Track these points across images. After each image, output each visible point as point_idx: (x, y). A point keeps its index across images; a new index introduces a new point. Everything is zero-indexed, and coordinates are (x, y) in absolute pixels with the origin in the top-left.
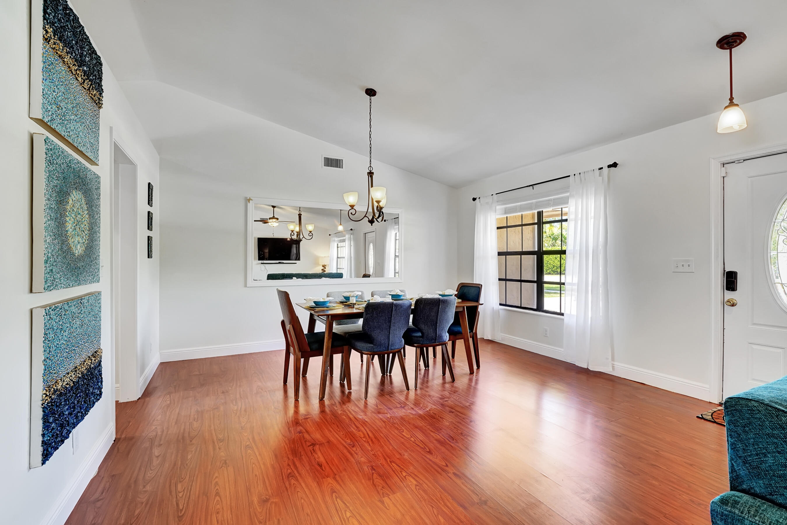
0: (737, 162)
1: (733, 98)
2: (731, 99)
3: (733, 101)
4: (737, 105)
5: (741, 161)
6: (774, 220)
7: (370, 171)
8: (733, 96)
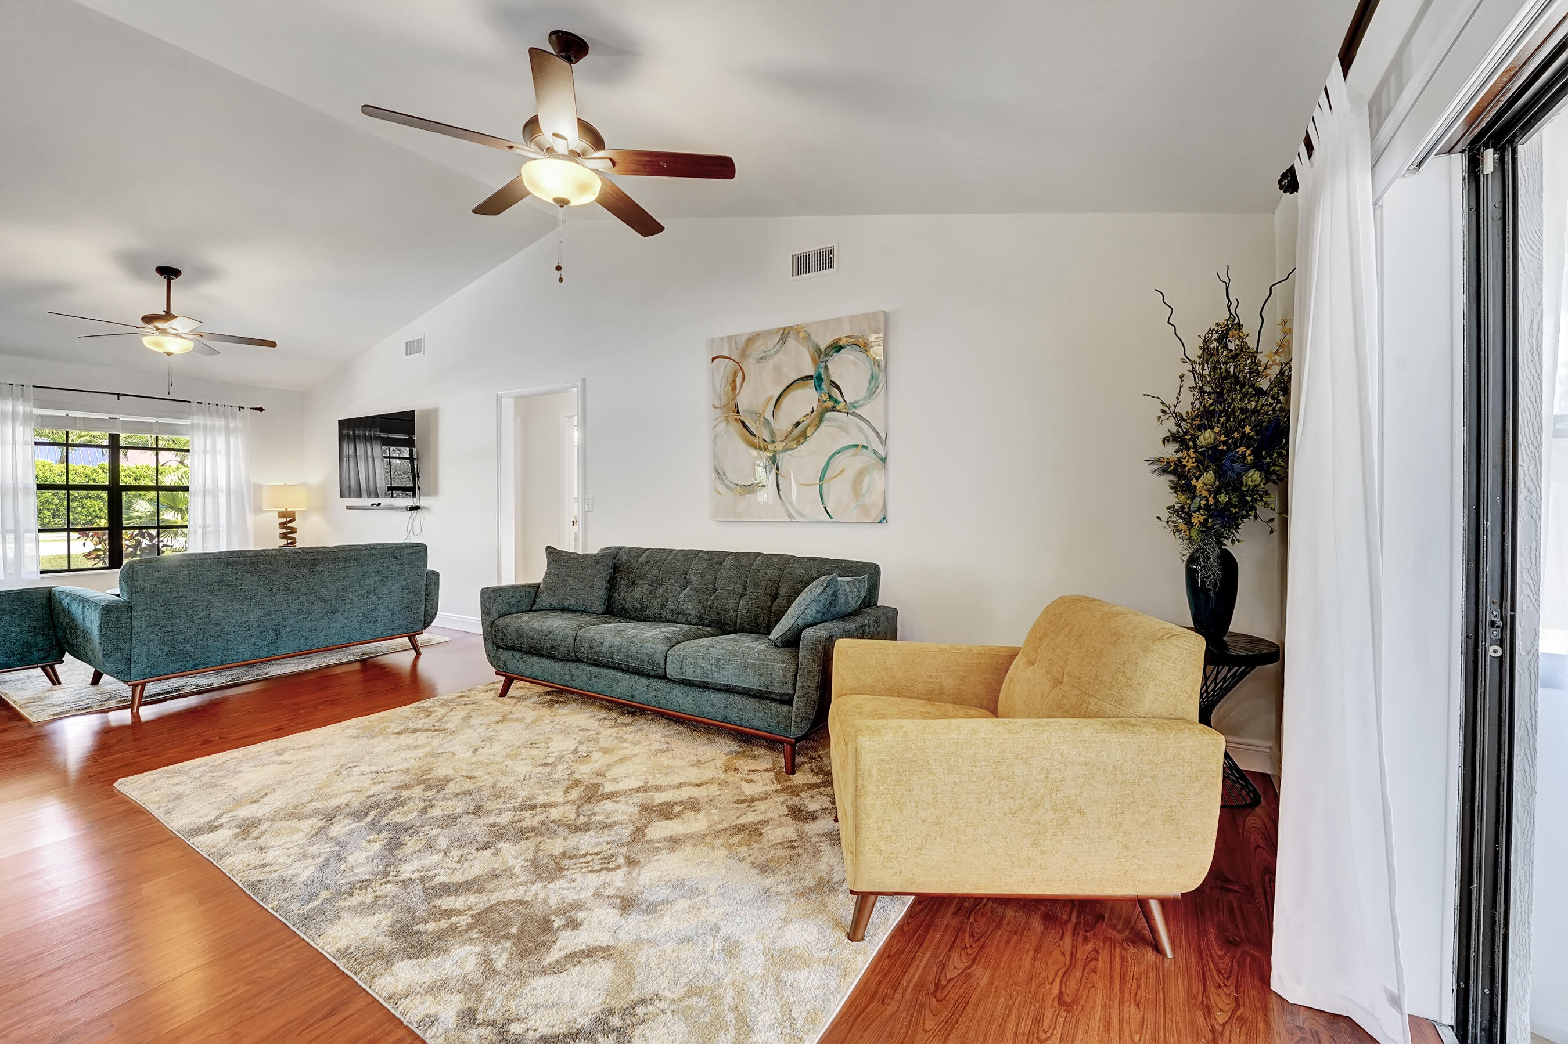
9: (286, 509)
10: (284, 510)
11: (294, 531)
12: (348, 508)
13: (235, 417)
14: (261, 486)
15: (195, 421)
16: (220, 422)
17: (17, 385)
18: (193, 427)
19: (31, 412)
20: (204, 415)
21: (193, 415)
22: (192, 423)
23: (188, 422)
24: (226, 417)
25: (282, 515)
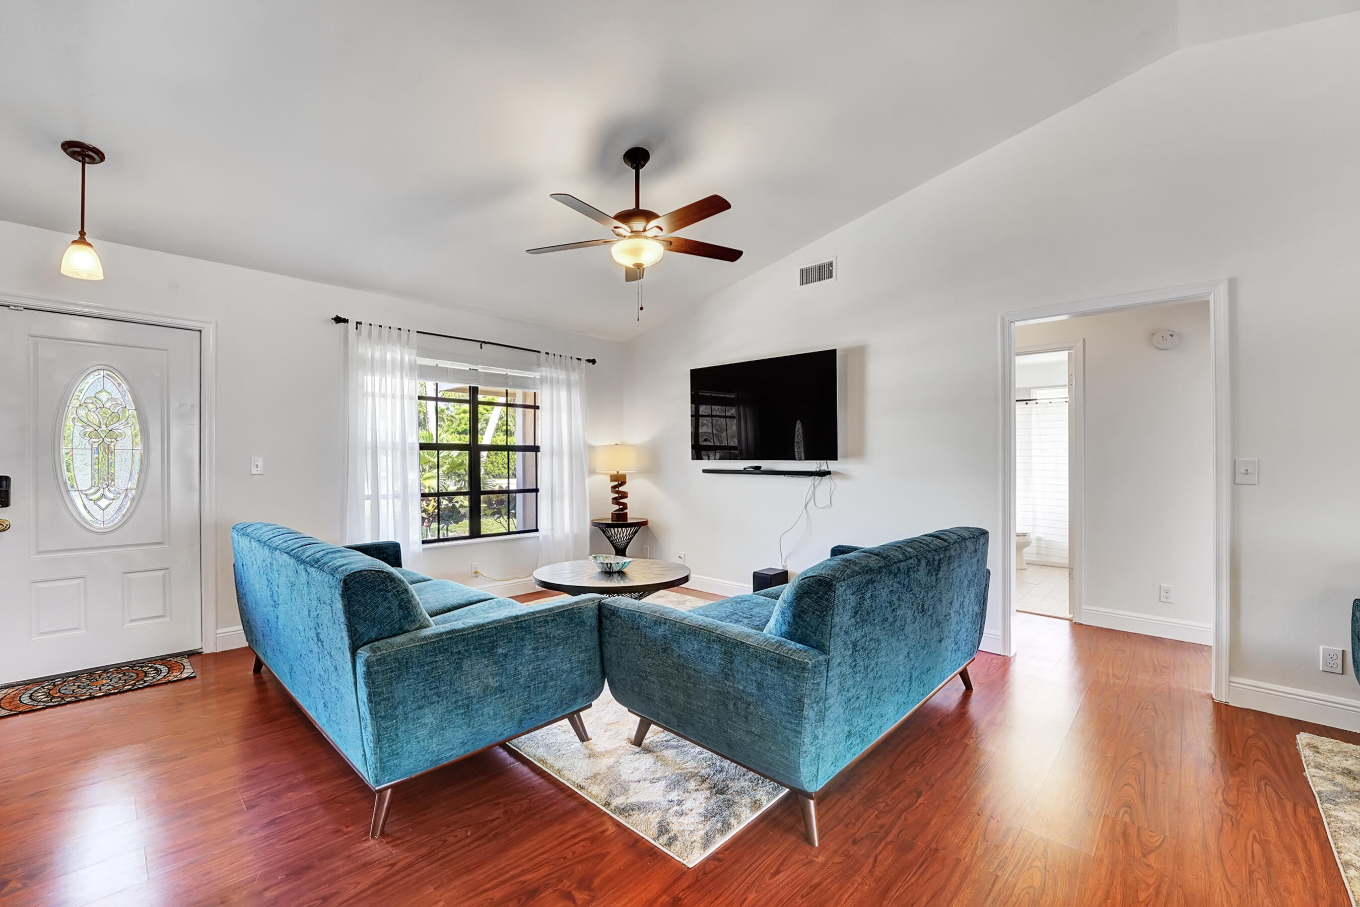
0: (14, 308)
1: (85, 233)
2: (82, 233)
3: (85, 237)
4: (90, 245)
5: (19, 308)
6: (68, 404)
8: (85, 231)
9: (618, 472)
10: (615, 473)
11: (624, 495)
12: (705, 471)
13: (574, 370)
14: (594, 447)
15: (544, 374)
16: (562, 375)
17: (404, 330)
18: (543, 380)
19: (415, 361)
20: (551, 367)
21: (542, 367)
22: (541, 376)
23: (537, 375)
24: (567, 370)
25: (614, 478)
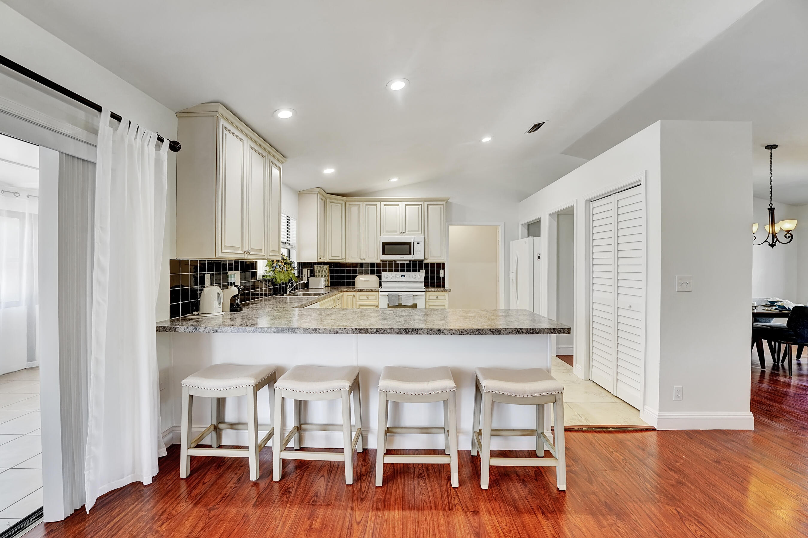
7: (771, 207)
